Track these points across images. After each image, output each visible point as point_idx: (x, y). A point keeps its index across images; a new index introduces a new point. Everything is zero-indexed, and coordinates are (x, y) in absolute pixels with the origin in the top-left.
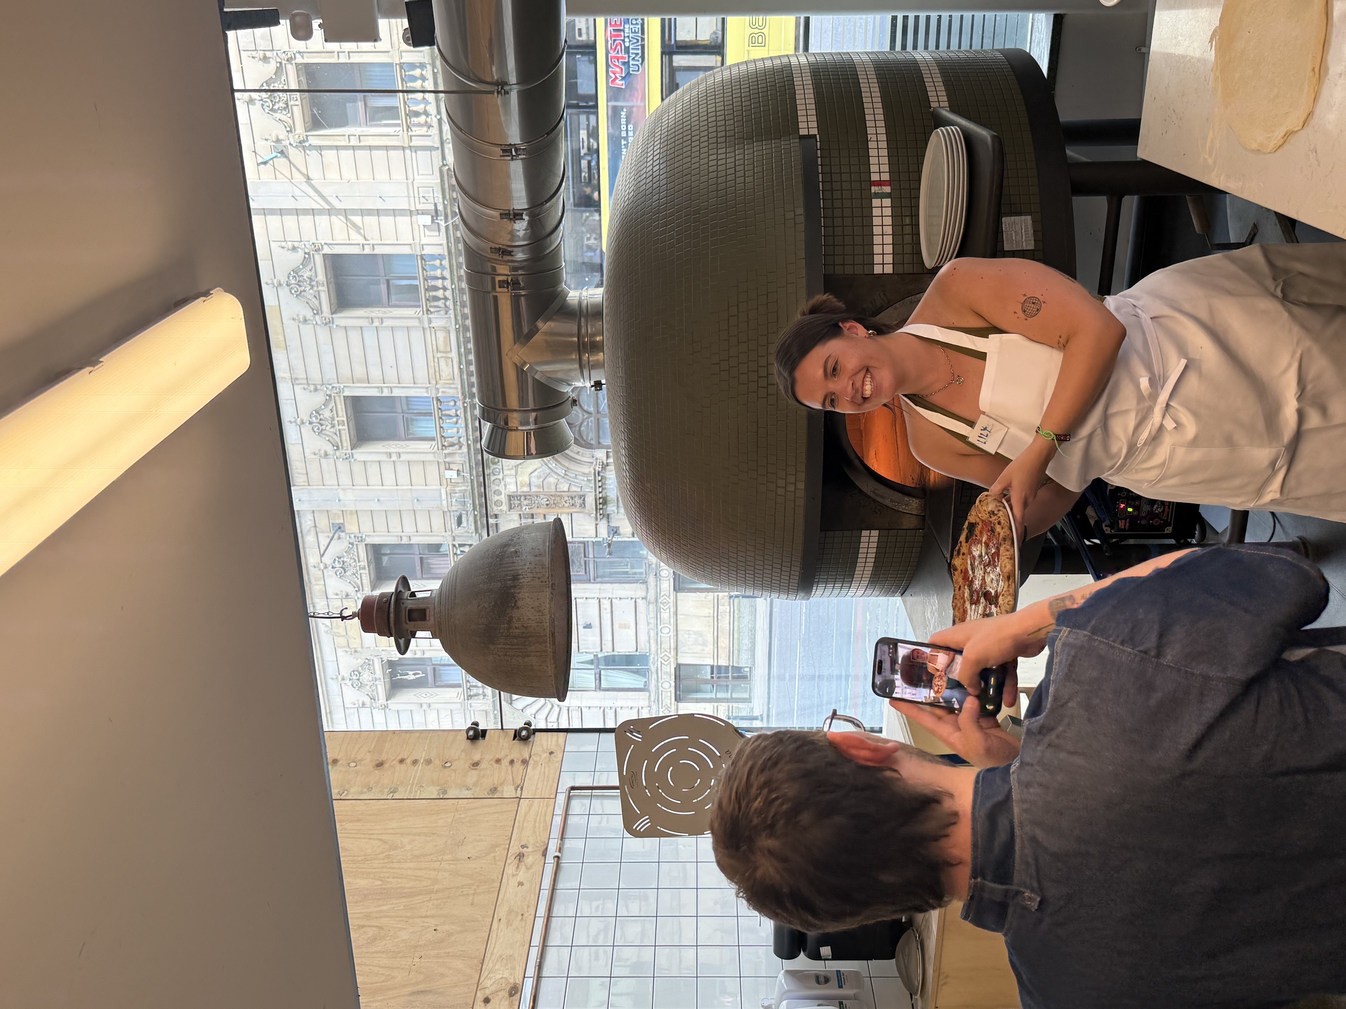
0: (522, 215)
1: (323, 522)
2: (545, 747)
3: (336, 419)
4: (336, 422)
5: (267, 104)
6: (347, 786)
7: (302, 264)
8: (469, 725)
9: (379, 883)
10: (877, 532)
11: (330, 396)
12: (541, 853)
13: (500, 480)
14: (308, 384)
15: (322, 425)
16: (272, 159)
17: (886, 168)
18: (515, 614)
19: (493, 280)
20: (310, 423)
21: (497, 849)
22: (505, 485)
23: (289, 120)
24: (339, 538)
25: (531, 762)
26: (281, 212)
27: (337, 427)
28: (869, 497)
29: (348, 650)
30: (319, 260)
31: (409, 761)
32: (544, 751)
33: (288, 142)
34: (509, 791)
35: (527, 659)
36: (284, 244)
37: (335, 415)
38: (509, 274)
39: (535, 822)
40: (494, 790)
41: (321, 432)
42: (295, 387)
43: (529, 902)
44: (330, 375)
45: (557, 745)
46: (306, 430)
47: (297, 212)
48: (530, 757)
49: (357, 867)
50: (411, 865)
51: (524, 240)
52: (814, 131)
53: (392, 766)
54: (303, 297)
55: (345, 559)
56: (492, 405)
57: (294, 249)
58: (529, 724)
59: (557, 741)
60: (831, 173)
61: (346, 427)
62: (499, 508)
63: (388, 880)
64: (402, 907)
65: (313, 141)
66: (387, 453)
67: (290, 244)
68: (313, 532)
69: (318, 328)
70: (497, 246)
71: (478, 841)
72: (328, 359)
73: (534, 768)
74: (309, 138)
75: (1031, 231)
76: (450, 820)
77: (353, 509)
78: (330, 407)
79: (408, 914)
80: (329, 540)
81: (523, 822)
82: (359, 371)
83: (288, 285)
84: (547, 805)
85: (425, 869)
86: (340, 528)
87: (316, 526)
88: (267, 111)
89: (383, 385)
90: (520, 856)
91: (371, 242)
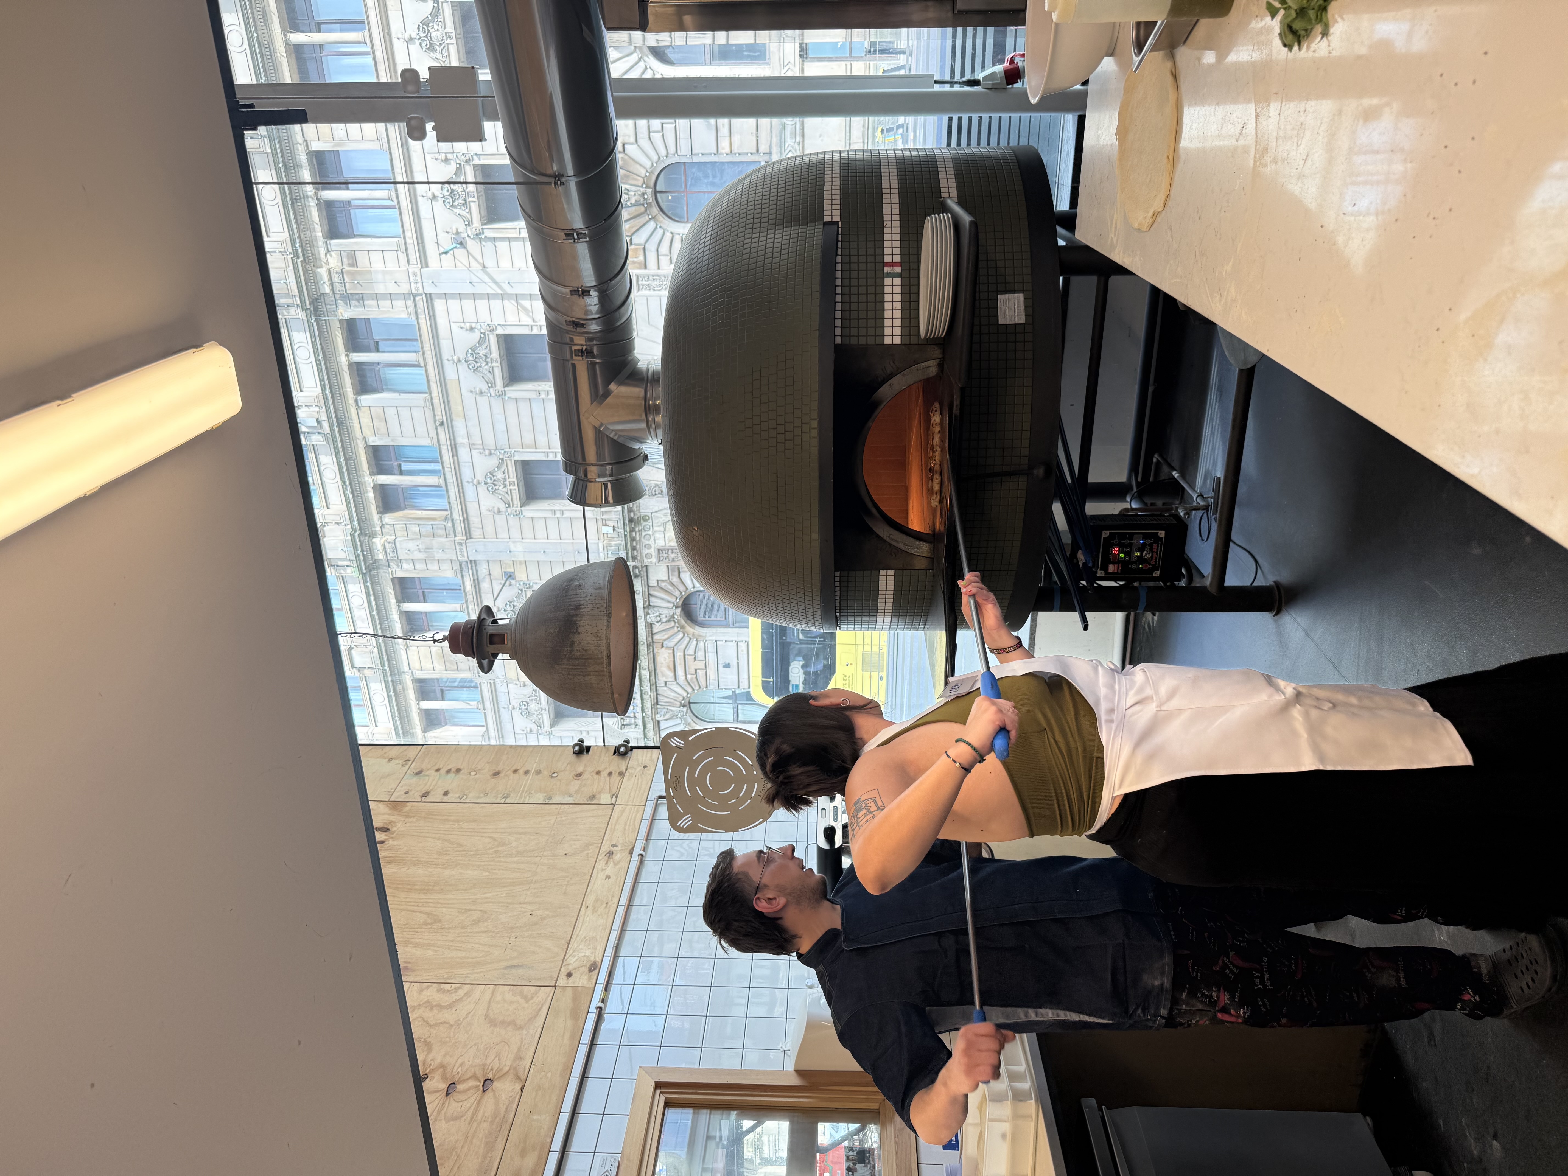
0: (589, 291)
1: (496, 571)
2: (640, 762)
3: (508, 480)
4: (507, 483)
5: (448, 201)
6: (467, 792)
7: (478, 343)
8: (576, 742)
9: (487, 874)
10: (893, 571)
11: (502, 460)
12: (628, 851)
13: (650, 535)
14: (484, 449)
15: (495, 485)
16: (452, 249)
17: (897, 251)
18: (577, 639)
19: (571, 348)
20: (486, 483)
21: (590, 847)
22: (655, 540)
23: (467, 214)
24: (510, 585)
25: (627, 774)
26: (461, 296)
27: (508, 487)
28: (885, 541)
29: (518, 683)
30: (493, 339)
31: (521, 772)
32: (639, 765)
33: (466, 234)
34: (605, 798)
35: (587, 678)
36: (462, 325)
37: (507, 477)
38: (584, 343)
39: (625, 824)
40: (593, 797)
41: (494, 492)
42: (472, 451)
43: (613, 892)
44: (503, 441)
45: (651, 760)
46: (482, 489)
47: (474, 297)
48: (626, 770)
49: (469, 860)
50: (515, 859)
51: (596, 313)
52: (837, 218)
53: (506, 775)
54: (480, 372)
55: (515, 604)
56: (573, 460)
57: (472, 329)
58: (627, 741)
59: (651, 757)
60: (850, 255)
61: (516, 487)
62: (649, 560)
63: (495, 871)
64: (504, 895)
65: (489, 234)
66: (552, 510)
67: (468, 325)
68: (488, 579)
69: (491, 399)
70: (571, 319)
71: (575, 840)
72: (501, 427)
73: (629, 780)
74: (485, 231)
75: (1022, 307)
76: (552, 822)
77: (522, 559)
78: (503, 470)
79: (510, 901)
80: (501, 586)
81: (615, 825)
82: (528, 438)
83: (466, 361)
84: (638, 811)
85: (527, 863)
86: (510, 576)
87: (490, 574)
88: (448, 207)
89: (548, 450)
90: (610, 854)
91: (538, 324)
